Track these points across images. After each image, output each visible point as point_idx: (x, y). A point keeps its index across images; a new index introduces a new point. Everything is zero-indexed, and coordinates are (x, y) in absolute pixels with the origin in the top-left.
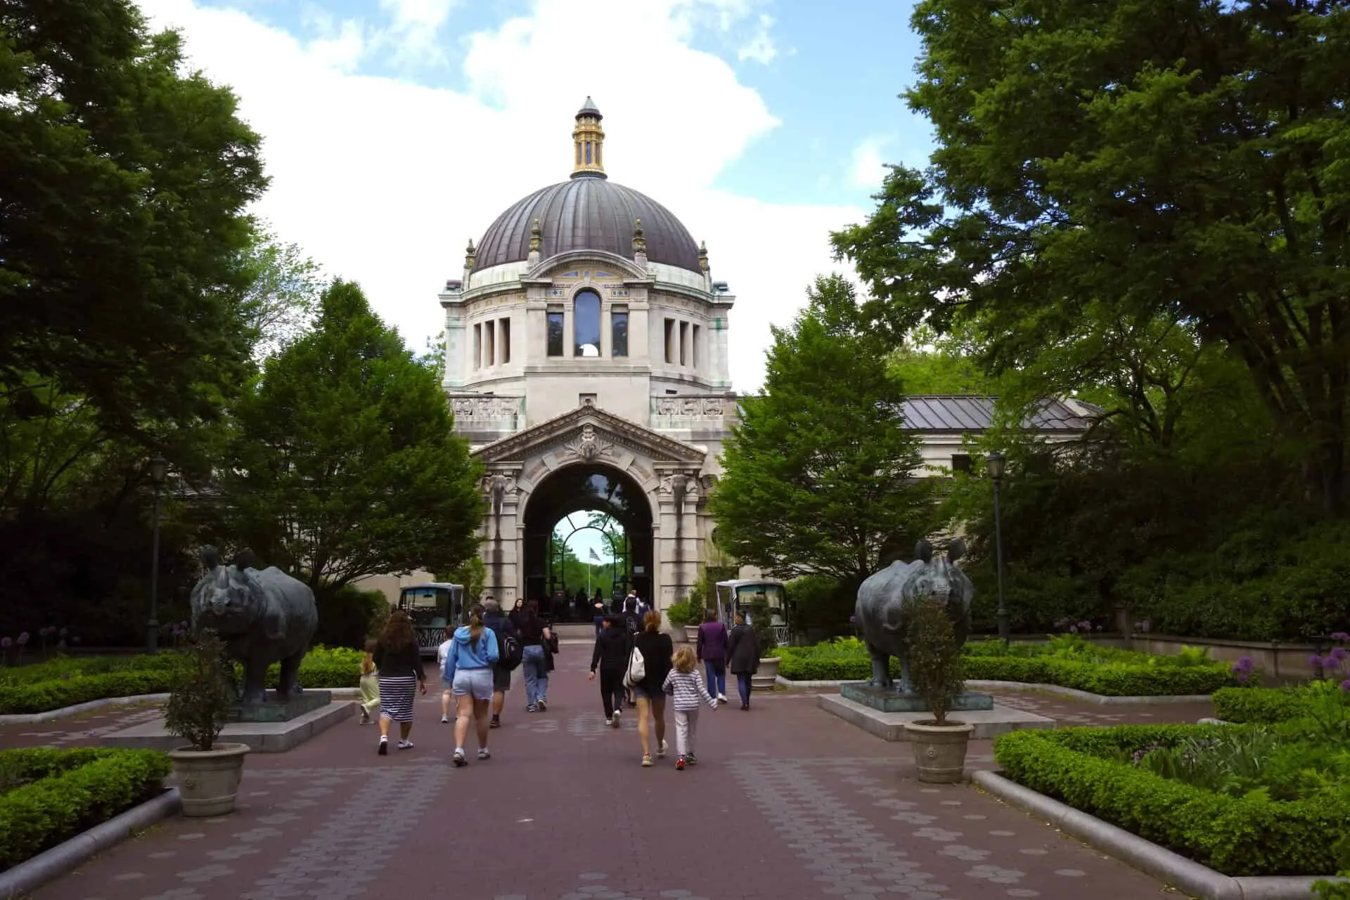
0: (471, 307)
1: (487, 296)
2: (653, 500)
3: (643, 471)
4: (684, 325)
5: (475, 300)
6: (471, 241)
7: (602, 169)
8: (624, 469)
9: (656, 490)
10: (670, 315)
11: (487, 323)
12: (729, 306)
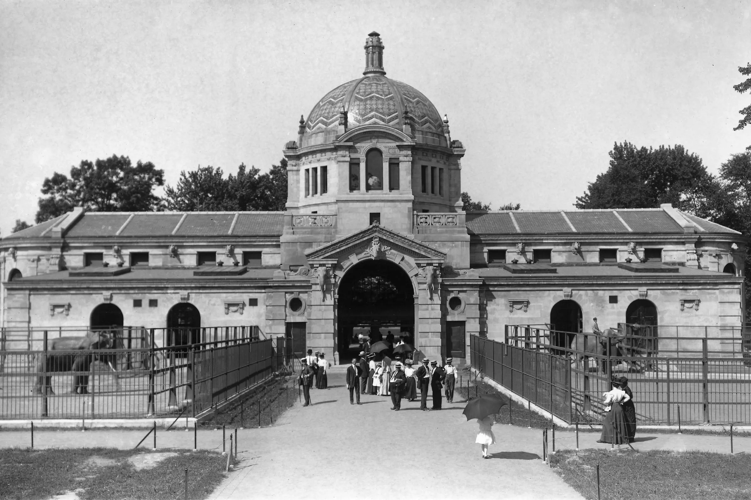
0: (304, 158)
1: (313, 153)
2: (414, 281)
3: (408, 264)
4: (433, 169)
5: (306, 154)
6: (302, 116)
7: (383, 69)
8: (397, 263)
9: (416, 275)
10: (424, 163)
11: (313, 168)
12: (463, 155)
